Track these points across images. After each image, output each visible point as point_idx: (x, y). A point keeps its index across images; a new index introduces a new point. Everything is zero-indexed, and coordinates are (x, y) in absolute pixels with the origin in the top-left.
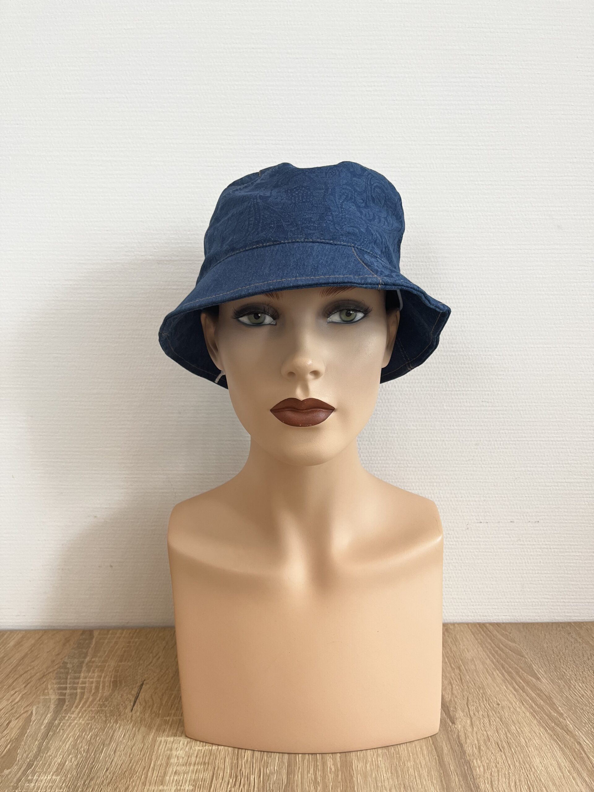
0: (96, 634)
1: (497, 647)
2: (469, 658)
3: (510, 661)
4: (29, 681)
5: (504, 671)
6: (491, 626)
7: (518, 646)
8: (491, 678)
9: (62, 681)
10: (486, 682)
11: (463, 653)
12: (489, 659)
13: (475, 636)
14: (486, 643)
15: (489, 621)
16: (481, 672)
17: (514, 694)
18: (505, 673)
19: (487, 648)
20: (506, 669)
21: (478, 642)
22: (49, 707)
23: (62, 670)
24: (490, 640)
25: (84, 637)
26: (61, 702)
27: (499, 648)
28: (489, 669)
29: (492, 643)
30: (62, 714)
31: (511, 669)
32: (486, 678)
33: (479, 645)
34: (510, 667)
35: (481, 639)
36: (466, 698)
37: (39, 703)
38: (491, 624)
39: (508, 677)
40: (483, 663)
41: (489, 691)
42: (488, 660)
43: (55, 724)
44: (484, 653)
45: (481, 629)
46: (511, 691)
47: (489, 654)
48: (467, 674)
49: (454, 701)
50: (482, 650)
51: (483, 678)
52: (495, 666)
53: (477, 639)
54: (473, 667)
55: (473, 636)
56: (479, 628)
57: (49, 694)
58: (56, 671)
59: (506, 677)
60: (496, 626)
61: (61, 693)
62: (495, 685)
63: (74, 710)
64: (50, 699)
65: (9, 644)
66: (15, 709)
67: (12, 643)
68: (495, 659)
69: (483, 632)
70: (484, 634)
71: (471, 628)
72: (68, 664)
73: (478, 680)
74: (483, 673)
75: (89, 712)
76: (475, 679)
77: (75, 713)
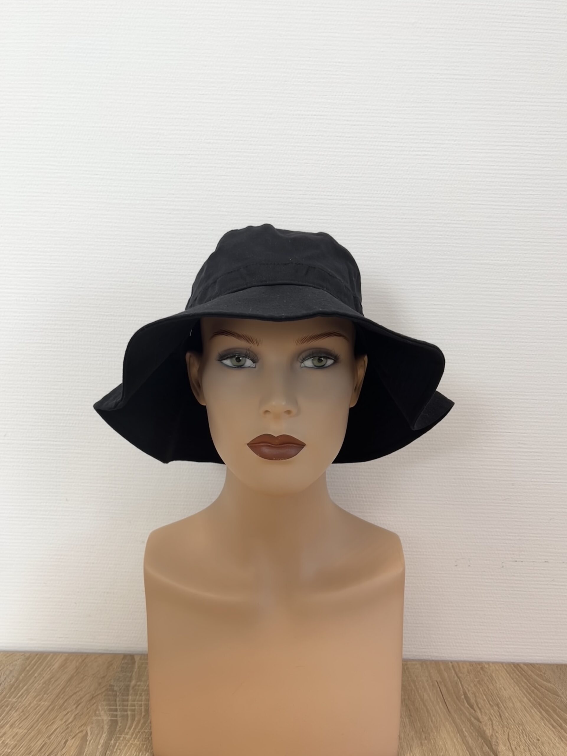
0: (137, 659)
1: (533, 687)
2: (506, 696)
3: (547, 700)
4: (79, 702)
5: (541, 710)
6: (525, 667)
7: (554, 687)
8: (529, 715)
9: (112, 703)
10: (525, 719)
11: (500, 692)
12: (527, 698)
13: (510, 675)
14: (522, 682)
15: (523, 661)
16: (520, 710)
17: (553, 731)
18: (542, 711)
19: (523, 686)
20: (543, 707)
21: (514, 681)
22: (103, 728)
23: (110, 693)
24: (526, 679)
25: (126, 661)
26: (114, 723)
27: (536, 688)
28: (526, 707)
29: (528, 683)
30: (117, 734)
31: (547, 708)
32: (524, 715)
33: (515, 684)
34: (547, 706)
35: (516, 679)
36: (507, 733)
37: (92, 723)
38: (525, 664)
39: (546, 715)
40: (521, 701)
41: (529, 728)
42: (525, 698)
43: (111, 744)
44: (521, 692)
45: (515, 669)
46: (549, 728)
47: (526, 693)
48: (505, 712)
49: (495, 735)
50: (519, 689)
51: (521, 715)
52: (532, 705)
53: (513, 679)
54: (511, 705)
55: (508, 675)
56: (513, 667)
57: (100, 716)
58: (104, 694)
59: (544, 715)
60: (530, 666)
61: (112, 714)
62: (534, 722)
63: (128, 731)
64: (103, 720)
65: (53, 665)
66: (70, 728)
67: (57, 665)
68: (532, 698)
69: (518, 672)
70: (520, 674)
71: (505, 667)
72: (115, 687)
73: (517, 716)
74: (522, 711)
75: (142, 733)
76: (514, 716)
77: (129, 734)
